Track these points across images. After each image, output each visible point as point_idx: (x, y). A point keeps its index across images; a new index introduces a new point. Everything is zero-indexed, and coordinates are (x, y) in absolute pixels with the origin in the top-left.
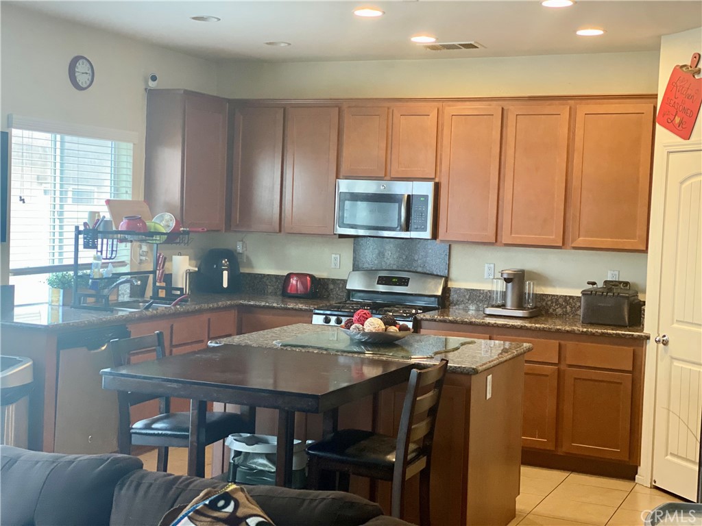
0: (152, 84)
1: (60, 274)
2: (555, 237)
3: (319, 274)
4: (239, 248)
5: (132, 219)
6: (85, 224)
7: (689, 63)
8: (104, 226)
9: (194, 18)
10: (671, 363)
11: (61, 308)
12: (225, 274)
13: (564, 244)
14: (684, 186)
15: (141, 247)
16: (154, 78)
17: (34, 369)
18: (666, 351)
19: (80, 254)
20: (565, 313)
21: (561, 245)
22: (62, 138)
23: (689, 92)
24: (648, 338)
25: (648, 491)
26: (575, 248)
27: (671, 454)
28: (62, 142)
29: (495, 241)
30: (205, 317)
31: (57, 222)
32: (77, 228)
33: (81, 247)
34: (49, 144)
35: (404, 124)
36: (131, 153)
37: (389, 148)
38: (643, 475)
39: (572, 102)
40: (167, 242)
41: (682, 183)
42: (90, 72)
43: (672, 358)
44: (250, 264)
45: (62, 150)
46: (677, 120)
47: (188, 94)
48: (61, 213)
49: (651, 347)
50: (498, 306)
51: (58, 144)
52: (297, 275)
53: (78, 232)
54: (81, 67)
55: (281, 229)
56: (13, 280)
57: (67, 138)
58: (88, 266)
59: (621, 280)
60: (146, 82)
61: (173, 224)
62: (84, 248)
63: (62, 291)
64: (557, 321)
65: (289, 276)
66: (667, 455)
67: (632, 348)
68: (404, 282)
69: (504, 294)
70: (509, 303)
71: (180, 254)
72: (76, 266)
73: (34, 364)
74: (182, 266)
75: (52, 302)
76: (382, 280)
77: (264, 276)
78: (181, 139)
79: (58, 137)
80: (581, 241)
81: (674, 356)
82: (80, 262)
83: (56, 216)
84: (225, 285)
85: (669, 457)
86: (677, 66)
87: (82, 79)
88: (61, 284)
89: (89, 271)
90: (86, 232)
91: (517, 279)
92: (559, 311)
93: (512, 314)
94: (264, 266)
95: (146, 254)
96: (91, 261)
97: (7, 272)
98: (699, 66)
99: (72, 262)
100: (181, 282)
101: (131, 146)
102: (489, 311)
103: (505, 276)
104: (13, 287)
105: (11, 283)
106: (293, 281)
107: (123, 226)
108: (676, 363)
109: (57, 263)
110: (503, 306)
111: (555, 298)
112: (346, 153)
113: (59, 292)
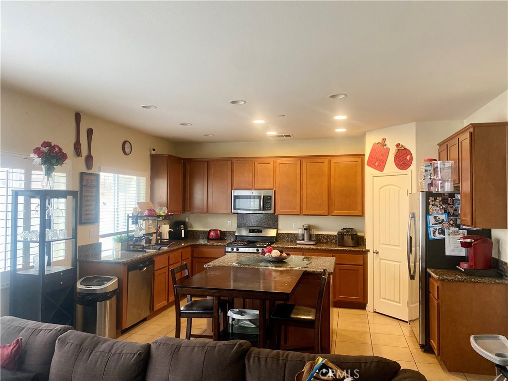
0: (153, 153)
1: (119, 236)
2: (325, 211)
3: (223, 230)
4: (187, 220)
5: (150, 210)
6: (132, 214)
7: (381, 142)
8: (141, 214)
9: (181, 124)
10: (380, 261)
11: (120, 251)
12: (183, 231)
13: (329, 214)
14: (381, 190)
15: (149, 222)
16: (154, 150)
17: (118, 282)
18: (378, 256)
19: (130, 226)
20: (328, 242)
21: (327, 214)
22: (118, 176)
23: (382, 153)
24: (369, 251)
25: (372, 314)
26: (332, 215)
27: (383, 298)
28: (118, 178)
29: (300, 214)
30: (180, 251)
31: (116, 213)
32: (128, 215)
33: (130, 223)
34: (112, 178)
35: (259, 167)
36: (145, 182)
37: (254, 177)
38: (369, 307)
39: (329, 158)
40: (163, 219)
41: (380, 189)
42: (130, 147)
43: (381, 259)
44: (192, 227)
45: (118, 181)
46: (377, 164)
47: (170, 156)
48: (118, 209)
49: (370, 256)
50: (301, 240)
51: (116, 179)
52: (213, 230)
53: (129, 217)
54: (127, 145)
55: (207, 211)
56: (101, 240)
57: (120, 176)
58: (133, 231)
59: (349, 227)
60: (151, 152)
61: (166, 211)
62: (132, 224)
63: (120, 244)
64: (325, 245)
65: (210, 231)
66: (380, 298)
67: (362, 256)
68: (260, 231)
69: (303, 235)
70: (306, 238)
71: (165, 224)
72: (128, 232)
73: (118, 280)
74: (166, 229)
75: (116, 248)
76: (251, 231)
77: (198, 231)
78: (166, 176)
79: (116, 175)
80: (335, 212)
81: (382, 258)
82: (130, 229)
83: (116, 210)
84: (183, 236)
85: (381, 299)
86: (375, 143)
87: (127, 150)
88: (120, 240)
89: (133, 233)
90: (133, 217)
91: (308, 229)
92: (325, 241)
93: (306, 243)
94: (198, 227)
95: (151, 225)
96: (134, 229)
97: (99, 237)
98: (385, 143)
99: (126, 230)
100: (166, 236)
101: (145, 178)
102: (298, 242)
103: (305, 228)
104: (101, 243)
105: (100, 242)
106: (212, 233)
107: (146, 213)
108: (382, 261)
109: (116, 231)
110: (303, 240)
111: (323, 236)
112: (235, 179)
113: (119, 245)
